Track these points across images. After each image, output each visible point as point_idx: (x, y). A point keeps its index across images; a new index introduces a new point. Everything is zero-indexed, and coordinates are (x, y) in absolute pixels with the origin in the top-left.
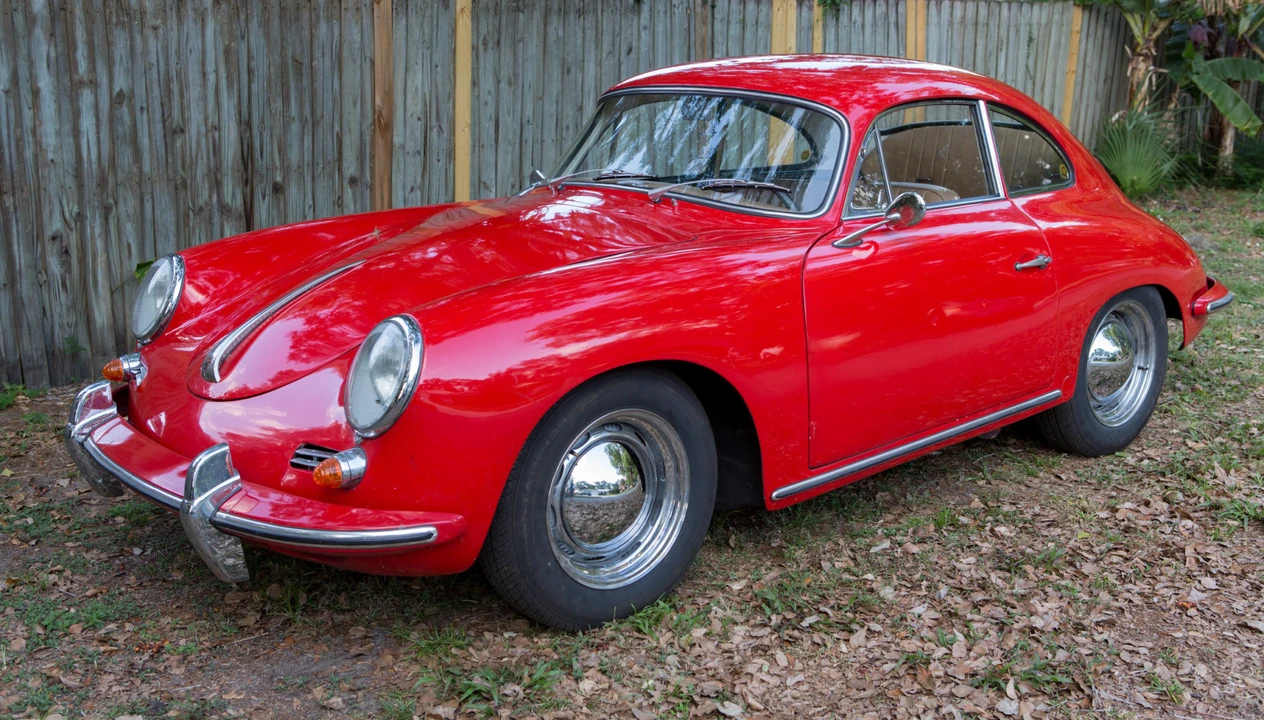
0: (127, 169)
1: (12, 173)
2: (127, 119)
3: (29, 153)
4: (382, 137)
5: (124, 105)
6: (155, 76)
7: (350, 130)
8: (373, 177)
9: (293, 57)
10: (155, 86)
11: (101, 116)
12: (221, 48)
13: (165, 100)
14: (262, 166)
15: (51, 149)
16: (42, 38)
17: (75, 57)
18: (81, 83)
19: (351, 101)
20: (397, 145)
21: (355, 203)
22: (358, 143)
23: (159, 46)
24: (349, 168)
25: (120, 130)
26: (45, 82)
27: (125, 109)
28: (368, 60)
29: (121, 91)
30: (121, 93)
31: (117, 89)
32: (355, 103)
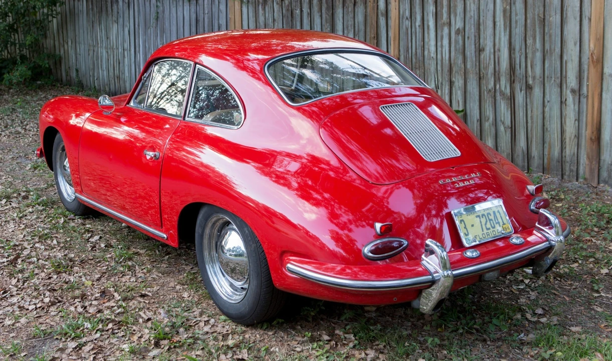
0: (459, 66)
1: (419, 61)
2: (461, 42)
3: (426, 53)
4: (594, 67)
5: (460, 35)
6: (473, 22)
7: (572, 60)
8: (588, 92)
9: (538, 15)
10: (472, 27)
11: (452, 40)
12: (502, 8)
13: (477, 34)
14: (520, 73)
15: (432, 52)
16: (431, 3)
17: (442, 12)
18: (444, 24)
19: (573, 43)
20: (607, 74)
21: (574, 105)
22: (578, 69)
23: (475, 8)
24: (571, 83)
25: (458, 47)
26: (432, 23)
27: (460, 37)
28: (587, 18)
29: (459, 28)
30: (458, 29)
31: (457, 27)
32: (575, 44)
